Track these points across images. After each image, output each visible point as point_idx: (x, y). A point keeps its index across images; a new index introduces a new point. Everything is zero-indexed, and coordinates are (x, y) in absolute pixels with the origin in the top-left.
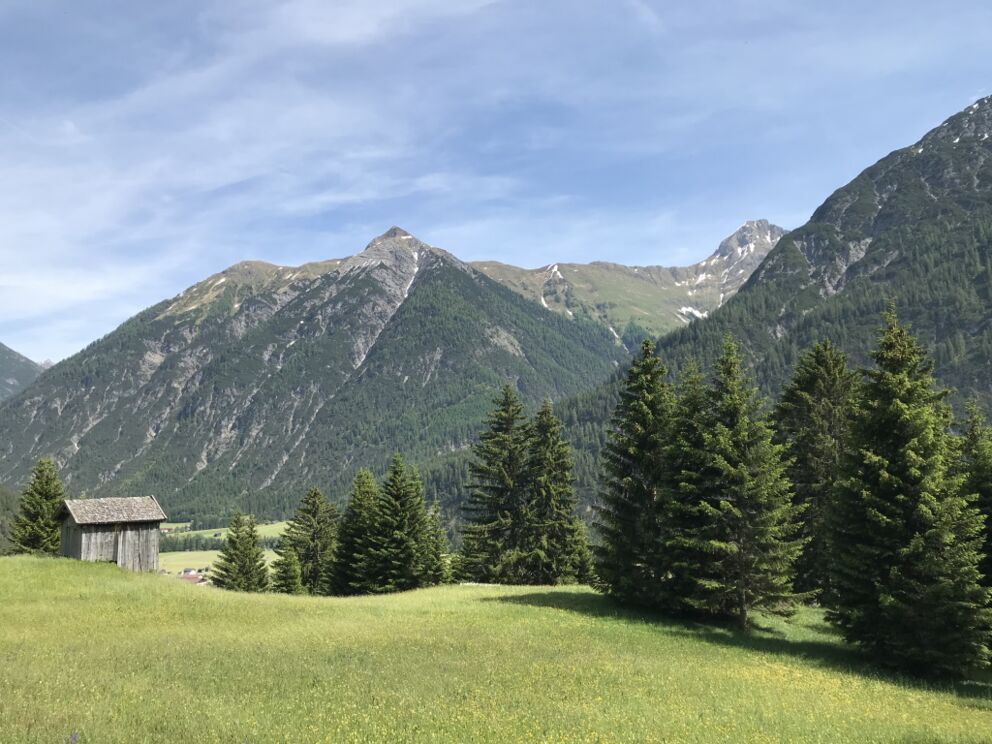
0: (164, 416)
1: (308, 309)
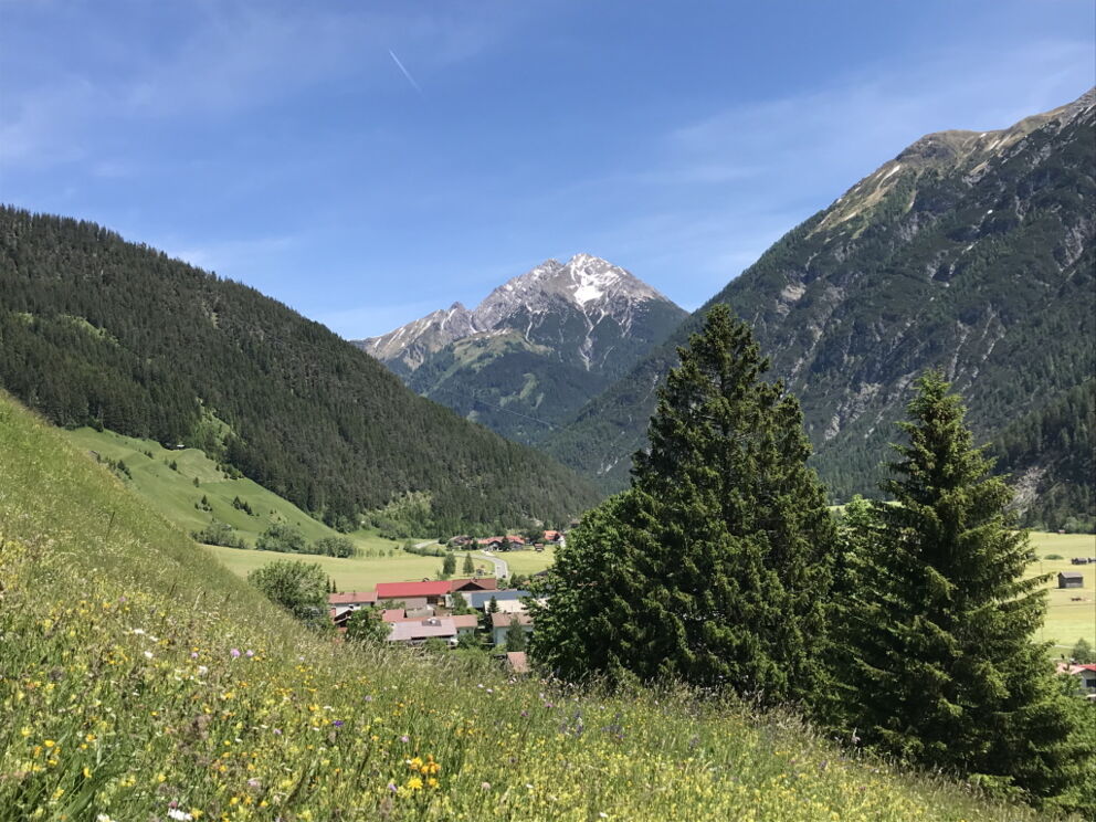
1: (1002, 190)
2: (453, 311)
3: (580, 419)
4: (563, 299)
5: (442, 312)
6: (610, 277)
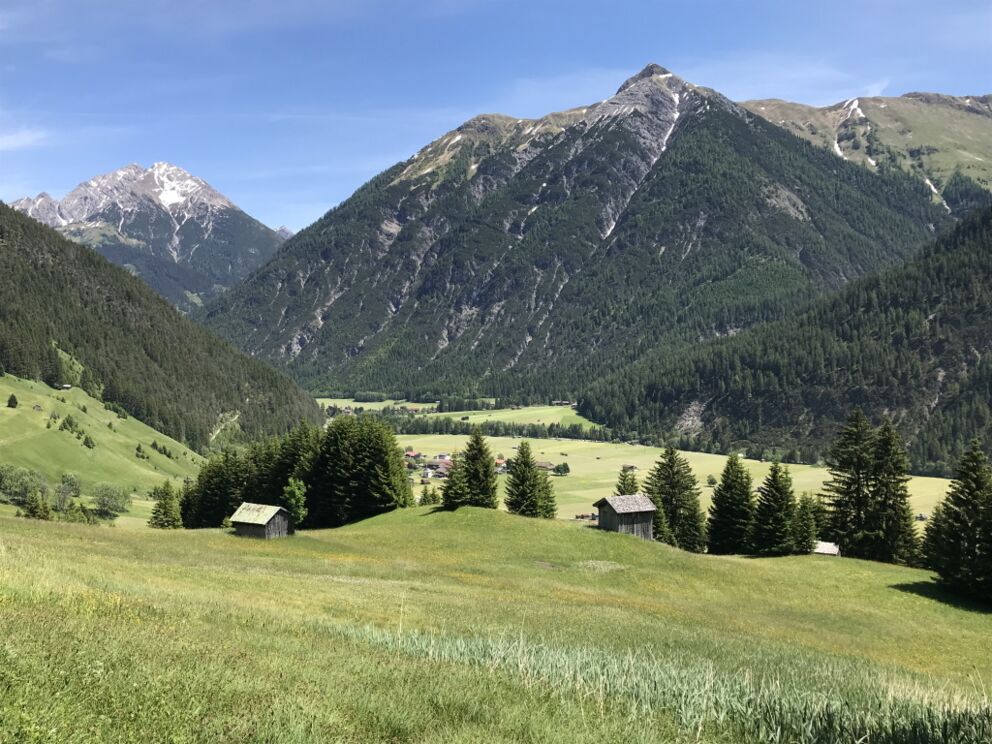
0: (404, 291)
1: (551, 169)
2: (40, 200)
3: (210, 315)
4: (151, 201)
5: (29, 200)
6: (191, 186)
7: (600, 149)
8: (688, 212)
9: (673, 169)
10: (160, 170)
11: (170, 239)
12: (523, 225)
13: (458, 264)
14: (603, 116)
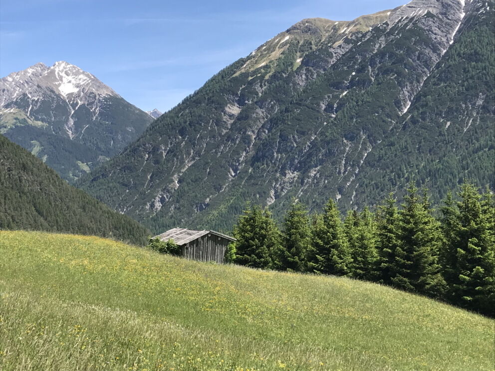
0: (241, 159)
1: (359, 61)
3: (94, 180)
4: (52, 91)
6: (83, 79)
7: (398, 44)
8: (469, 94)
9: (457, 58)
10: (60, 67)
11: (67, 120)
12: (335, 105)
13: (284, 138)
14: (402, 18)
